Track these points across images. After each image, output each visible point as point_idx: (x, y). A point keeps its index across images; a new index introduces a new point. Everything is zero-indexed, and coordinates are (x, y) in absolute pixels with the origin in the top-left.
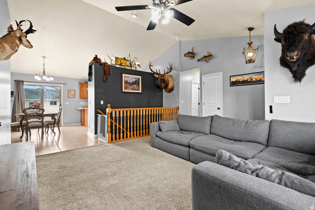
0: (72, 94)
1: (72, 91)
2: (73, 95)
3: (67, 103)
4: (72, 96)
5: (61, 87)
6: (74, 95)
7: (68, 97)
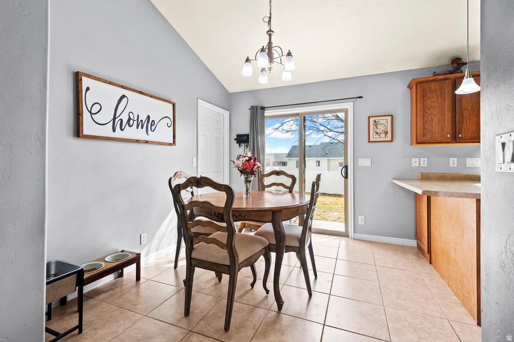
0: (381, 128)
1: (382, 120)
2: (386, 133)
3: (364, 162)
4: (383, 135)
5: (346, 111)
6: (389, 135)
7: (369, 141)
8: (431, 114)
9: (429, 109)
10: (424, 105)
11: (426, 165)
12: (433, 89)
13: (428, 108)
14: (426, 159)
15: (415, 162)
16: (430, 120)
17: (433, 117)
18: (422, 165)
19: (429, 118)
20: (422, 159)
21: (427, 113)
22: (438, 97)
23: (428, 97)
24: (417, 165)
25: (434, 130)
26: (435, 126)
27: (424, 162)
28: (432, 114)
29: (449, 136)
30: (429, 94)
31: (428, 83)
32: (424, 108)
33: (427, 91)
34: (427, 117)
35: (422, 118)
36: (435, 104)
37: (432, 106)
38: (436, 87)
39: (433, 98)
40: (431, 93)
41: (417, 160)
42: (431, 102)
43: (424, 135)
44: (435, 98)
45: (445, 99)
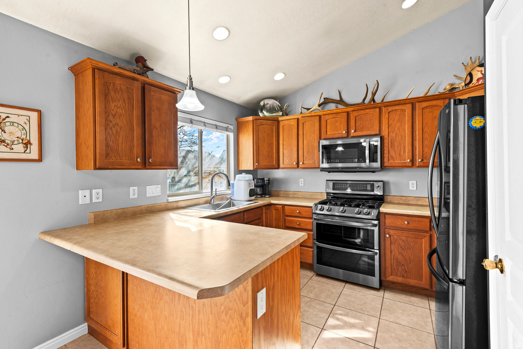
0: (13, 132)
1: (17, 116)
4: (19, 148)
6: (34, 147)
8: (116, 124)
9: (114, 116)
10: (106, 108)
11: (100, 200)
12: (118, 87)
13: (112, 114)
14: (100, 191)
15: (84, 197)
16: (115, 133)
17: (119, 130)
18: (94, 200)
19: (114, 130)
20: (94, 191)
21: (111, 122)
22: (125, 102)
23: (112, 98)
24: (87, 201)
25: (120, 149)
26: (122, 144)
27: (97, 195)
28: (118, 125)
29: (139, 160)
30: (113, 93)
31: (111, 75)
32: (106, 113)
33: (110, 88)
34: (111, 129)
35: (103, 128)
36: (121, 111)
37: (117, 112)
38: (122, 86)
39: (119, 101)
40: (115, 92)
41: (87, 193)
42: (115, 105)
43: (107, 155)
44: (121, 102)
45: (133, 107)
